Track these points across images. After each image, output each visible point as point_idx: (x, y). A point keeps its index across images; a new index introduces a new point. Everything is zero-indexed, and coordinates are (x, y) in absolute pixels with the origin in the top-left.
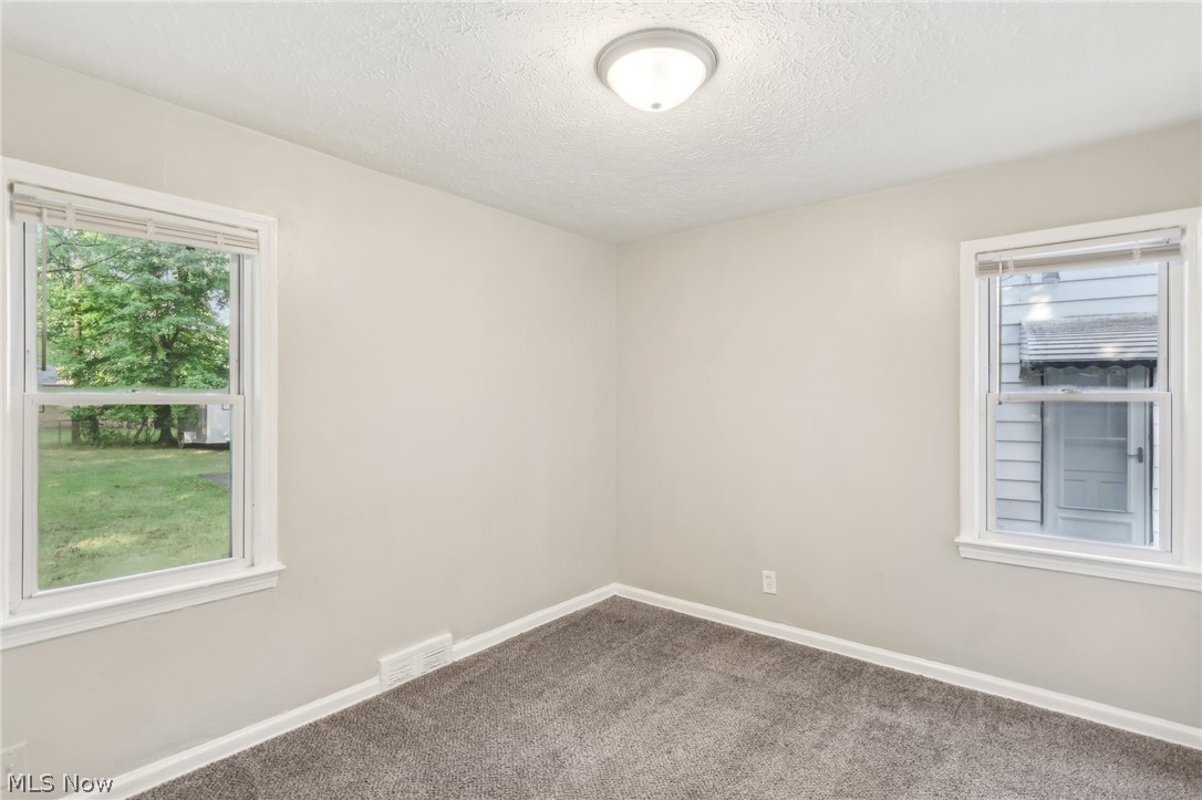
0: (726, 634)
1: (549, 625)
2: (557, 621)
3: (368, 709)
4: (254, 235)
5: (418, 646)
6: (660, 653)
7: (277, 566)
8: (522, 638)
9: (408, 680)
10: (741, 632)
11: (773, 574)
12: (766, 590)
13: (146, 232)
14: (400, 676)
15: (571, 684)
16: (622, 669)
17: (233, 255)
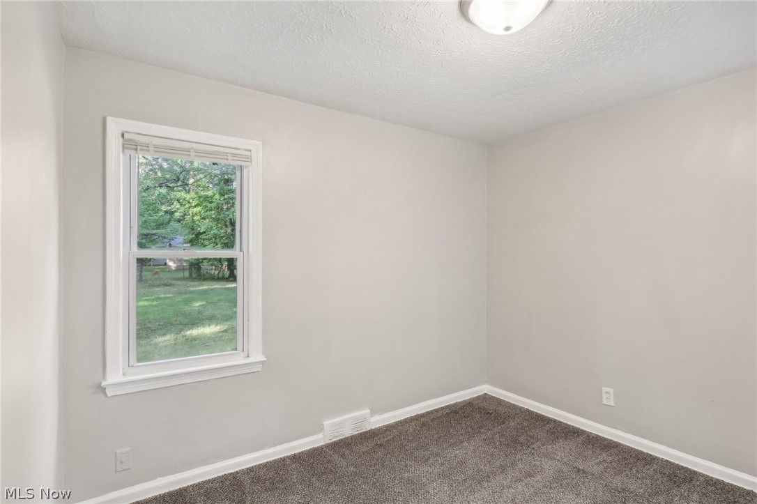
0: (571, 433)
1: (437, 410)
2: (443, 408)
3: (315, 453)
4: (248, 153)
5: (348, 416)
6: (516, 441)
7: (263, 358)
8: (418, 417)
9: (341, 438)
10: (584, 432)
11: (611, 390)
12: (605, 402)
13: (190, 155)
14: (336, 434)
15: (449, 456)
16: (487, 449)
17: (238, 166)
